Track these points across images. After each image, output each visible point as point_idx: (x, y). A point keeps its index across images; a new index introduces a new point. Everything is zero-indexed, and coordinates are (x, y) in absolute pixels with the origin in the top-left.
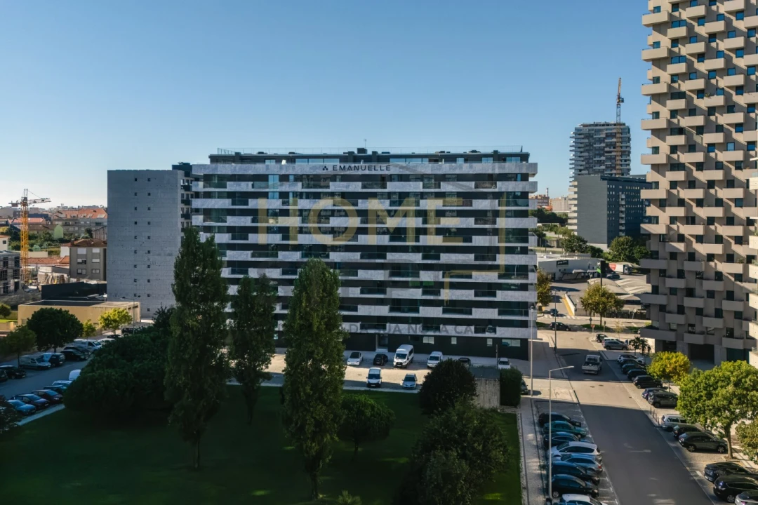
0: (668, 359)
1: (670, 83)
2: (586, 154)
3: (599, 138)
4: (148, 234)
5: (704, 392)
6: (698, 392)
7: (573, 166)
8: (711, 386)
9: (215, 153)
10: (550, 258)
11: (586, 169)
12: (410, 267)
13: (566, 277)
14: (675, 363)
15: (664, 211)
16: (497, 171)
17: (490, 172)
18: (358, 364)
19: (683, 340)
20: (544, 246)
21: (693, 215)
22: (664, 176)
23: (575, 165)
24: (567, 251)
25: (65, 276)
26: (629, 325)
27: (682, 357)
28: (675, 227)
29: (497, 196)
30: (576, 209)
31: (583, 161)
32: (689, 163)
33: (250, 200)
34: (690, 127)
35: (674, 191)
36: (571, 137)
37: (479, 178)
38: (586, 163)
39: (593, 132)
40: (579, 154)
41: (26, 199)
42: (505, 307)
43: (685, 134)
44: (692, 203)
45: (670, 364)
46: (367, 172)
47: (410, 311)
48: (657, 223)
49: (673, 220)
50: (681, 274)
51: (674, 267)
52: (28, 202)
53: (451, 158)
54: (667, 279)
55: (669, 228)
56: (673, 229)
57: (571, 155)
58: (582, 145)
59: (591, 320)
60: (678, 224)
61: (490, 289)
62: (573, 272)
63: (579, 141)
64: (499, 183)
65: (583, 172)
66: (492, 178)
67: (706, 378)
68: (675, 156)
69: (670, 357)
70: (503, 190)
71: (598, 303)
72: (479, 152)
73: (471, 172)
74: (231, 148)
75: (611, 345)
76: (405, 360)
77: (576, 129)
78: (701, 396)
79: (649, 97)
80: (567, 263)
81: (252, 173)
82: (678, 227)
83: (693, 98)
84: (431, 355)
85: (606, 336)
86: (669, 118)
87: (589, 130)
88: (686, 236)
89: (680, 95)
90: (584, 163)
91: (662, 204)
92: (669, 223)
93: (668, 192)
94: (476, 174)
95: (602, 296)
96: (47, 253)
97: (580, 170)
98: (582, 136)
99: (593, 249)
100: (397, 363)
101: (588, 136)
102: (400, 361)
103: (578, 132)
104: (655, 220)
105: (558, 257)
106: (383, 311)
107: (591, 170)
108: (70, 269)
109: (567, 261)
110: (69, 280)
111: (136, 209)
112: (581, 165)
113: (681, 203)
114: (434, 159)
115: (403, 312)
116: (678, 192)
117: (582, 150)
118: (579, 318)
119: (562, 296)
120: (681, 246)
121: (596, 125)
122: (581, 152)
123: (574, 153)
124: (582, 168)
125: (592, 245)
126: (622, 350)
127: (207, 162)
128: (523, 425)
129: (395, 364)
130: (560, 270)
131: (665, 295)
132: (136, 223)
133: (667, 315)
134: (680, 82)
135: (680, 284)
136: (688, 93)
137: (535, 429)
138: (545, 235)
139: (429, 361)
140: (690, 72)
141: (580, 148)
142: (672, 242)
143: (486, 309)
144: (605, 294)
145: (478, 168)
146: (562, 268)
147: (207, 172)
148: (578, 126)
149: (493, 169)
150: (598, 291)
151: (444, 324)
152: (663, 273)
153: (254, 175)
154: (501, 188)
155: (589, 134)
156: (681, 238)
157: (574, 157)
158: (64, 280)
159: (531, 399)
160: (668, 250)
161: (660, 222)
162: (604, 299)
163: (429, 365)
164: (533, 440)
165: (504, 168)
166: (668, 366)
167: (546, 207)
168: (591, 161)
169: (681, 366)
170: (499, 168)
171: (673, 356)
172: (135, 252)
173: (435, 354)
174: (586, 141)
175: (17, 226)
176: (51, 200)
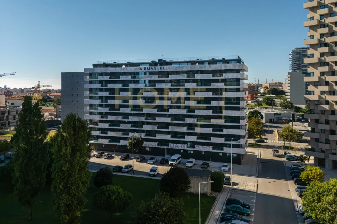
0: (311, 170)
1: (319, 19)
2: (298, 62)
3: (305, 54)
4: (76, 100)
5: (316, 197)
6: (313, 197)
7: (291, 68)
8: (320, 194)
9: (96, 63)
10: (273, 111)
11: (298, 69)
12: (181, 116)
13: (279, 121)
14: (314, 173)
15: (317, 88)
16: (223, 68)
17: (220, 69)
18: (152, 163)
19: (329, 158)
20: (272, 106)
21: (334, 90)
22: (317, 69)
23: (292, 68)
24: (283, 108)
25: (53, 117)
26: (306, 147)
27: (319, 170)
28: (323, 96)
29: (224, 81)
30: (289, 88)
31: (296, 65)
32: (331, 62)
33: (108, 84)
34: (331, 42)
35: (323, 77)
36: (290, 55)
37: (214, 72)
38: (298, 66)
39: (301, 52)
40: (294, 62)
41: (39, 85)
42: (228, 137)
43: (328, 46)
44: (333, 84)
45: (311, 174)
46: (160, 70)
47: (181, 138)
48: (314, 95)
49: (322, 93)
50: (327, 122)
51: (323, 118)
52: (40, 86)
53: (201, 62)
54: (319, 125)
55: (320, 97)
56: (322, 98)
57: (290, 63)
58: (296, 58)
59: (284, 143)
60: (325, 95)
61: (220, 128)
62: (283, 119)
63: (294, 56)
64: (224, 75)
65: (296, 71)
66: (221, 72)
67: (319, 188)
68: (323, 58)
69: (312, 169)
70: (226, 78)
71: (288, 136)
72: (216, 59)
73: (210, 69)
74: (101, 61)
75: (290, 158)
76: (174, 162)
77: (292, 51)
78: (314, 200)
79: (309, 28)
80: (280, 114)
81: (109, 72)
82: (325, 96)
83: (332, 27)
84: (189, 160)
85: (289, 153)
86: (319, 38)
87: (299, 51)
88: (330, 101)
89: (325, 25)
90: (297, 66)
91: (316, 84)
92: (320, 95)
93: (319, 78)
94: (213, 70)
95: (290, 132)
96: (53, 107)
97: (295, 70)
98: (296, 54)
99: (296, 107)
100: (171, 164)
101: (299, 54)
102: (172, 162)
103: (293, 52)
104: (312, 93)
105: (277, 111)
106: (168, 137)
107: (300, 70)
108: (56, 115)
109: (280, 113)
110: (54, 119)
111: (72, 89)
112: (295, 68)
113: (327, 83)
114: (193, 63)
115: (178, 138)
116: (325, 77)
117: (296, 60)
118: (280, 142)
119: (275, 131)
120: (327, 107)
121: (303, 48)
122: (295, 61)
123: (291, 62)
124: (296, 69)
125: (296, 105)
126: (296, 161)
127: (92, 67)
128: (217, 205)
129: (169, 164)
130: (276, 118)
131: (318, 133)
132: (72, 95)
133: (319, 144)
134: (325, 19)
135: (327, 127)
136: (330, 24)
137: (223, 208)
138: (274, 101)
139: (187, 164)
140: (331, 13)
141: (294, 59)
142: (322, 104)
143: (218, 138)
144: (292, 131)
145: (214, 67)
146: (277, 116)
147: (91, 72)
148: (293, 49)
149: (221, 67)
150: (288, 129)
151: (198, 145)
152: (317, 121)
153: (110, 73)
154: (225, 77)
155: (299, 53)
156: (327, 103)
157: (292, 64)
158: (52, 119)
159: (230, 188)
160: (319, 109)
161: (315, 94)
162: (290, 133)
163: (186, 165)
164: (217, 215)
165: (227, 67)
166: (310, 174)
167: (280, 87)
168: (300, 65)
169: (317, 175)
170: (224, 67)
171: (314, 169)
172: (72, 107)
173: (191, 160)
174: (298, 56)
175: (50, 97)
176: (52, 86)
